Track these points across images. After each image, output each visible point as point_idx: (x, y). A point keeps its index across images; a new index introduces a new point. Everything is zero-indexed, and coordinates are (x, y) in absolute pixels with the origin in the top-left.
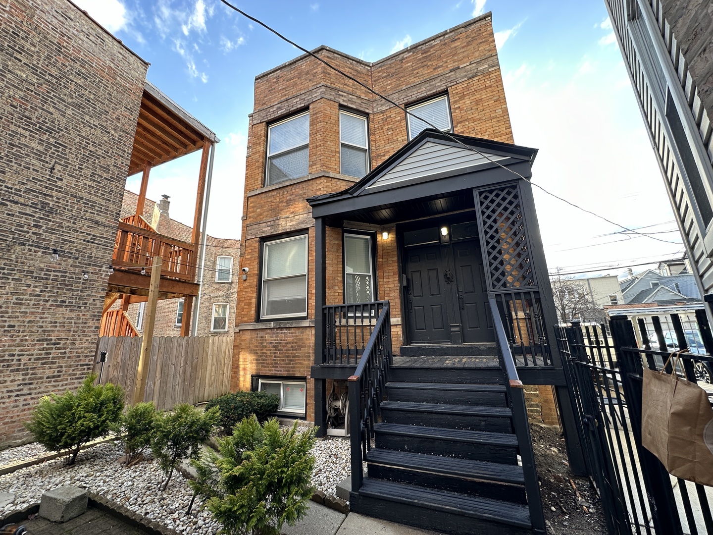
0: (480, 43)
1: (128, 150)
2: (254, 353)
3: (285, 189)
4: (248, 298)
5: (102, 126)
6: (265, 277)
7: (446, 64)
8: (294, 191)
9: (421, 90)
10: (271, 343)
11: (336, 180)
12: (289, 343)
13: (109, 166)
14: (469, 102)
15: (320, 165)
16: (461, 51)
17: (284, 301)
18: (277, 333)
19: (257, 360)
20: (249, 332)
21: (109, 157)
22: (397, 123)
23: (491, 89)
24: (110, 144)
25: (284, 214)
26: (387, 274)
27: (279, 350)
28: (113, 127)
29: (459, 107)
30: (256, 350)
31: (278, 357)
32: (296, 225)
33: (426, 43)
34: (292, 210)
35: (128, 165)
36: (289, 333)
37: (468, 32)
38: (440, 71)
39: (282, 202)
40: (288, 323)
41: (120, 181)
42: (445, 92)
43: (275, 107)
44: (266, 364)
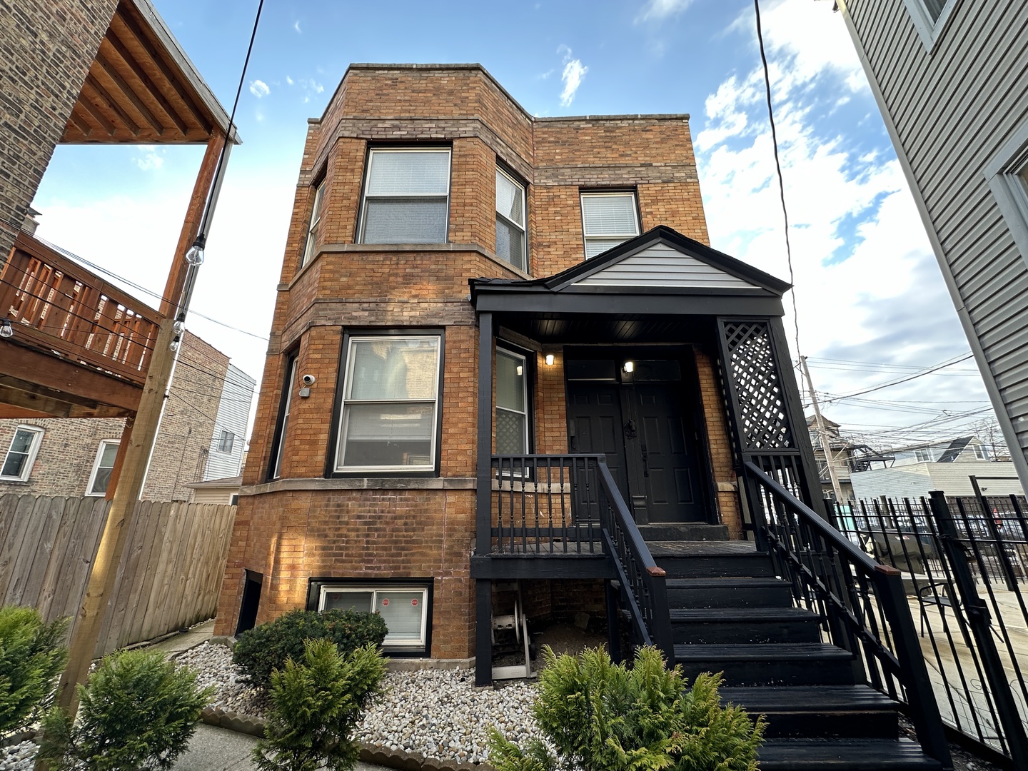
0: (676, 145)
1: (72, 88)
2: (319, 536)
3: (402, 256)
4: (311, 432)
5: (22, 14)
6: (346, 397)
7: (636, 155)
8: (419, 262)
9: (602, 176)
10: (359, 517)
11: (491, 263)
12: (401, 517)
13: (20, 102)
14: (664, 210)
15: (470, 234)
16: (654, 146)
17: (383, 443)
18: (374, 499)
19: (324, 548)
20: (310, 495)
21: (26, 83)
22: (569, 208)
23: (689, 202)
24: (33, 58)
25: (396, 295)
26: (549, 417)
27: (377, 530)
28: (46, 28)
29: (651, 213)
30: (325, 530)
31: (374, 543)
32: (422, 317)
33: (611, 120)
34: (414, 292)
35: (66, 118)
36: (401, 500)
37: (662, 127)
38: (627, 160)
39: (396, 275)
40: (399, 482)
41: (40, 143)
42: (633, 189)
43: (387, 122)
44: (347, 555)
